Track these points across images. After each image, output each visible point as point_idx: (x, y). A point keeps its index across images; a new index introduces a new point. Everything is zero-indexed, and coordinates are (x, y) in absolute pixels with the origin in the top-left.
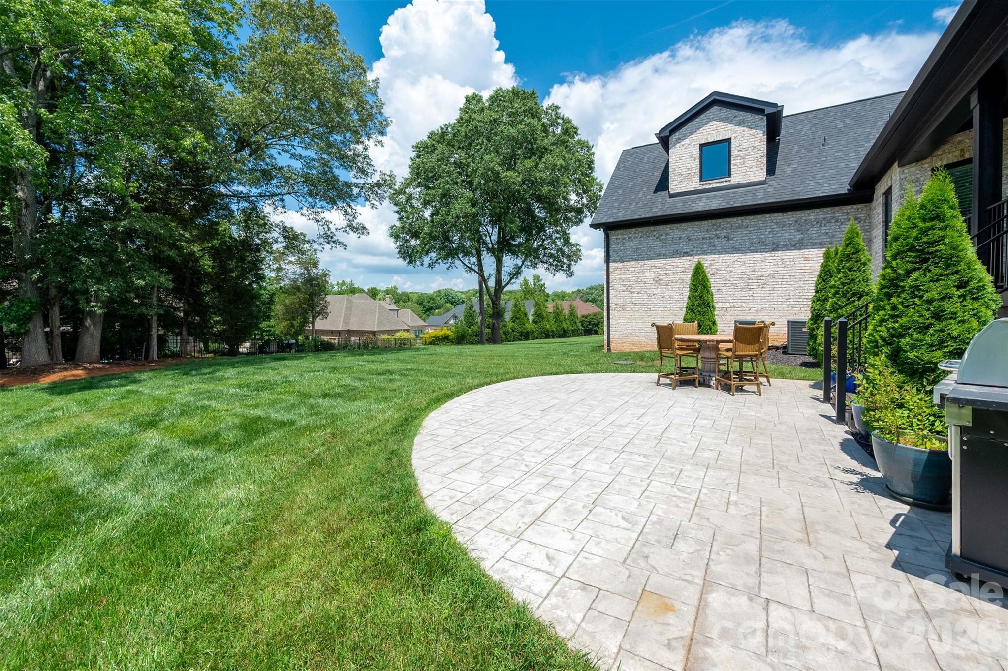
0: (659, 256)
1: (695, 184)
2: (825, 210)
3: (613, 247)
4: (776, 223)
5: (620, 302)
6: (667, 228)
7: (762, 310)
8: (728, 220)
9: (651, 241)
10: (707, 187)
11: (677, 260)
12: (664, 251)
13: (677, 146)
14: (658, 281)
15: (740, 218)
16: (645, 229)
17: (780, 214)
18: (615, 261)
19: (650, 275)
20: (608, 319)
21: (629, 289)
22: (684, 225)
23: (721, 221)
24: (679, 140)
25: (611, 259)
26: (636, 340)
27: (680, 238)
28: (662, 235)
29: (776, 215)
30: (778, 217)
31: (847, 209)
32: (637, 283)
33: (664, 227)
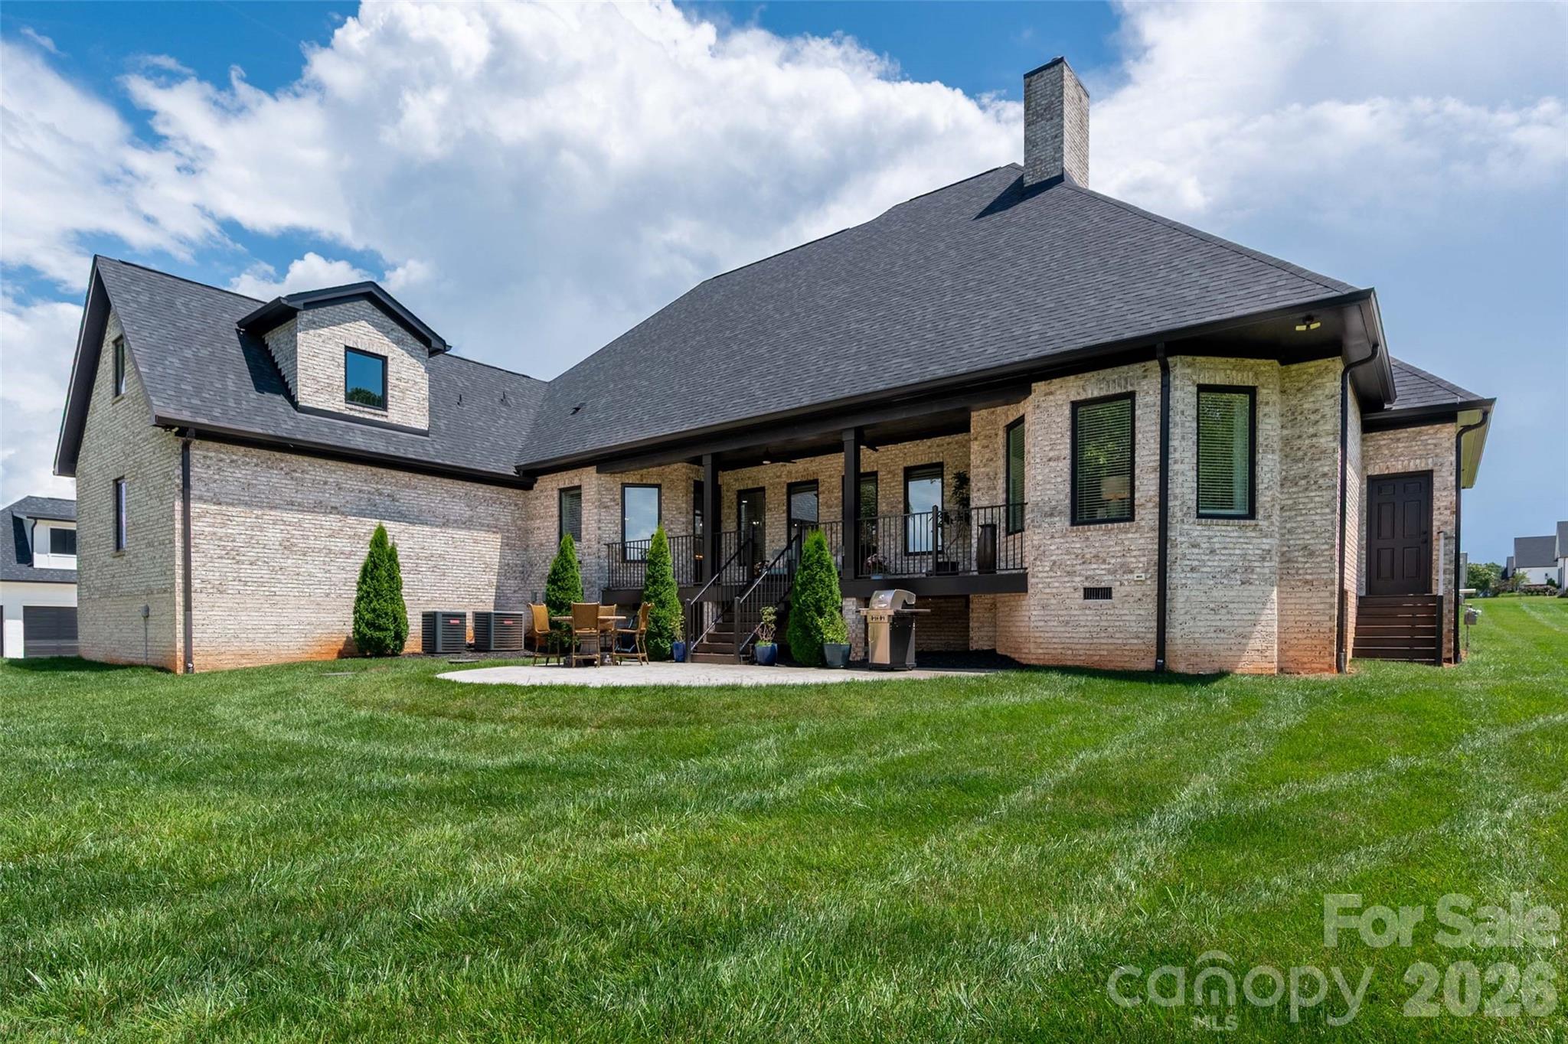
0: (291, 505)
1: (337, 403)
2: (492, 487)
3: (196, 470)
4: (447, 492)
5: (214, 577)
6: (304, 462)
7: (432, 600)
8: (394, 473)
9: (275, 477)
10: (357, 414)
11: (321, 517)
12: (299, 498)
13: (311, 332)
14: (287, 547)
15: (407, 474)
16: (266, 453)
17: (451, 481)
18: (200, 499)
19: (273, 535)
20: (188, 607)
21: (233, 555)
22: (331, 464)
23: (382, 471)
24: (313, 324)
25: (194, 493)
26: (248, 647)
27: (325, 483)
28: (295, 471)
29: (446, 481)
30: (448, 483)
31: (510, 491)
32: (248, 544)
33: (300, 458)
